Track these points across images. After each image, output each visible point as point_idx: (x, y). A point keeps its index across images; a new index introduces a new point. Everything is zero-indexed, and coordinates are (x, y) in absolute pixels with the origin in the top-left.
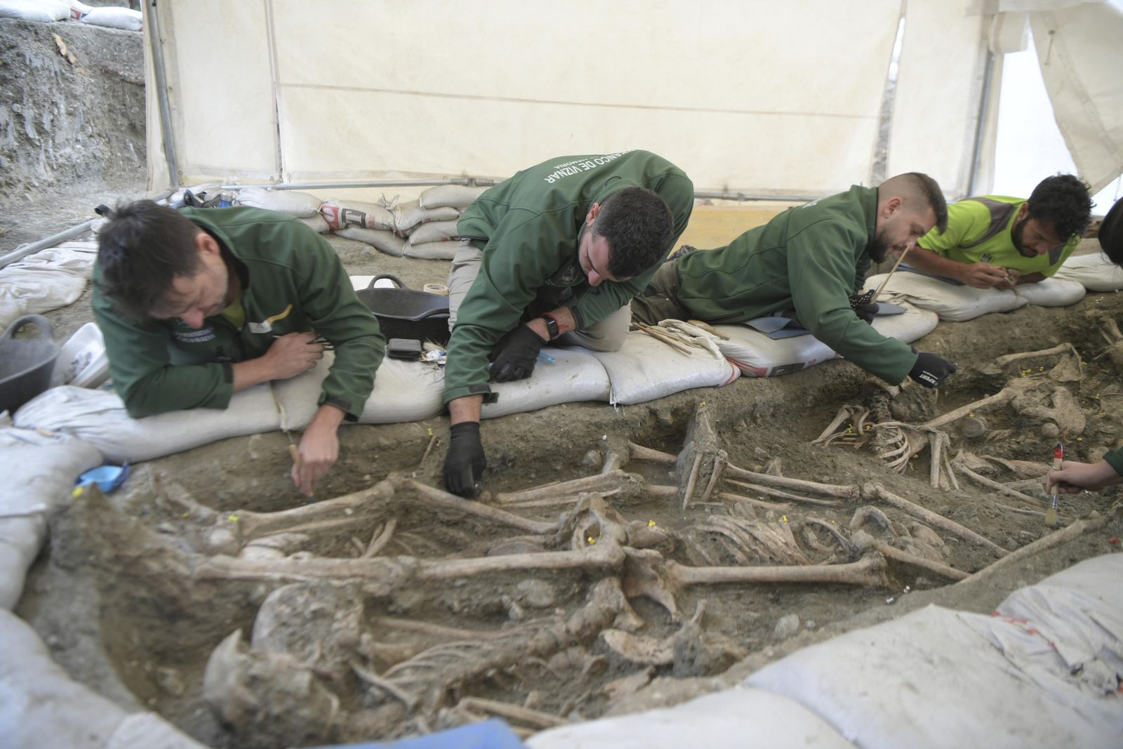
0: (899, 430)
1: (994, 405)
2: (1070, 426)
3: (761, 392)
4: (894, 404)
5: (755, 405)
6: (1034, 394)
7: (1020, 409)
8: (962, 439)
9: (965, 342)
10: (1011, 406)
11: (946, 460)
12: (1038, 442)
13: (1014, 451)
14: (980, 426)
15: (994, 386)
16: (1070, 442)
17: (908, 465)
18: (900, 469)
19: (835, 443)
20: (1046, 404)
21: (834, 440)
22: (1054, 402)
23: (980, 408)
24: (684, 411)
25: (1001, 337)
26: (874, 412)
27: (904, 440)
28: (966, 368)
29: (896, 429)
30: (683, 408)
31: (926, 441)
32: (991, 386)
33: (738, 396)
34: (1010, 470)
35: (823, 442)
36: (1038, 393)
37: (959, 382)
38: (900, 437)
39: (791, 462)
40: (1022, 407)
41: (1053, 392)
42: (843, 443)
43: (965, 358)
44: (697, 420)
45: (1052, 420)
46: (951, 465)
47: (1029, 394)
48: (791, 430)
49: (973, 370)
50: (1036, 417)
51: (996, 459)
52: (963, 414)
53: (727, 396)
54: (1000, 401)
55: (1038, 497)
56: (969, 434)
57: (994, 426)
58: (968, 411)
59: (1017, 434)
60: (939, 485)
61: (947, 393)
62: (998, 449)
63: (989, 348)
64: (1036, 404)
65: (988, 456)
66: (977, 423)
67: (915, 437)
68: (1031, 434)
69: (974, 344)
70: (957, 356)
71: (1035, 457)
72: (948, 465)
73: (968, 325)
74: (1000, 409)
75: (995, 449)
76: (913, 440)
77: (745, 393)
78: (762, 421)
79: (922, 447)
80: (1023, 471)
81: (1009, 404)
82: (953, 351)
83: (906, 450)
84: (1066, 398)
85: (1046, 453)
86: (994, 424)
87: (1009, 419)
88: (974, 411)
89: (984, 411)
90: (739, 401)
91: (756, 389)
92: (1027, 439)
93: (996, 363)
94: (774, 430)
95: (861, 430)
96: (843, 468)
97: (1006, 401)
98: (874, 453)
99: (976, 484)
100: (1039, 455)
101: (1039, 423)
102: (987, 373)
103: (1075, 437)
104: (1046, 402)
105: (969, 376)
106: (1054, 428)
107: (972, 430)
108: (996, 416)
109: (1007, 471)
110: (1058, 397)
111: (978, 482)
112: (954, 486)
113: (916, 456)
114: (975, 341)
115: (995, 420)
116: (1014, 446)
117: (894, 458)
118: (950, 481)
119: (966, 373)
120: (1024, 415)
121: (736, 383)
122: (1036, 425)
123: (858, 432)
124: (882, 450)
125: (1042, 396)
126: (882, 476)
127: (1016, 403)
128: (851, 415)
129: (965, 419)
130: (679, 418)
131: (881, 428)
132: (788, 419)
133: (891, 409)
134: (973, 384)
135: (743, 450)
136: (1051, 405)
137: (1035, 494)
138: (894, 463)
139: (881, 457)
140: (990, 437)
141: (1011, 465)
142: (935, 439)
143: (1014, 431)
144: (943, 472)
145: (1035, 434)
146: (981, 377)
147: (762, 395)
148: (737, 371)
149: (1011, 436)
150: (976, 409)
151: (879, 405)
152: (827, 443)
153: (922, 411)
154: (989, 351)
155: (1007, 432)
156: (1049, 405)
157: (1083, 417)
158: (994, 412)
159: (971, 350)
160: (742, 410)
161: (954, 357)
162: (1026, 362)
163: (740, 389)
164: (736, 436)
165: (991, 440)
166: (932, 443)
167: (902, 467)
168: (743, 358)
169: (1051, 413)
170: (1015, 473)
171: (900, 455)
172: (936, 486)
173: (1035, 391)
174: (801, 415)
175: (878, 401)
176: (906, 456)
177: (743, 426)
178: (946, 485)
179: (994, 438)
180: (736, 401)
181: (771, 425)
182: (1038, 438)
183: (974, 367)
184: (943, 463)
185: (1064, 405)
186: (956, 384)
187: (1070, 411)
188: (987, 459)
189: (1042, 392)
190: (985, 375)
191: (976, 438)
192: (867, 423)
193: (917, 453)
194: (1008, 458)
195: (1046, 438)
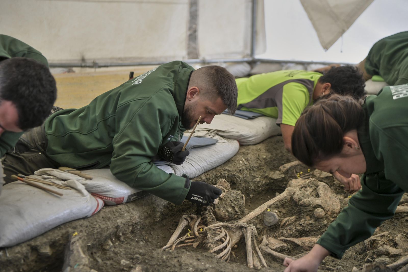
0: (222, 229)
1: (282, 200)
2: (331, 208)
3: (121, 216)
4: (217, 210)
5: (118, 227)
6: (306, 189)
7: (299, 201)
8: (265, 228)
9: (258, 159)
10: (293, 200)
11: (256, 245)
12: (313, 222)
13: (298, 231)
14: (275, 217)
15: (281, 187)
16: (332, 219)
17: (231, 254)
18: (226, 258)
19: (179, 246)
20: (315, 196)
21: (179, 244)
22: (319, 193)
23: (273, 204)
24: (61, 242)
25: (281, 152)
26: (204, 218)
27: (226, 235)
28: (262, 176)
29: (220, 229)
30: (59, 240)
31: (241, 234)
32: (279, 186)
33: (104, 222)
34: (299, 246)
35: (171, 246)
36: (308, 188)
37: (258, 187)
38: (223, 234)
39: (149, 267)
40: (300, 199)
41: (317, 186)
42: (185, 245)
43: (260, 169)
44: (71, 249)
45: (319, 206)
46: (260, 249)
47: (303, 190)
48: (147, 241)
49: (266, 177)
50: (309, 205)
51: (288, 239)
52: (263, 210)
53: (95, 223)
54: (285, 197)
56: (269, 223)
57: (284, 215)
58: (266, 207)
59: (298, 219)
60: (254, 266)
61: (251, 195)
62: (289, 231)
63: (274, 160)
64: (308, 196)
65: (283, 238)
66: (272, 215)
67: (233, 232)
68: (308, 218)
69: (265, 159)
70: (255, 169)
71: (313, 233)
72: (257, 249)
73: (259, 146)
74: (286, 203)
75: (287, 232)
76: (232, 234)
77: (109, 219)
78: (124, 238)
79: (239, 238)
80: (307, 245)
81: (292, 198)
82: (252, 166)
83: (228, 243)
84: (326, 189)
85: (319, 229)
86: (284, 214)
87: (293, 208)
88: (270, 207)
89: (276, 206)
90: (104, 226)
91: (117, 214)
92: (306, 221)
93: (280, 170)
94: (134, 243)
95: (196, 233)
96: (186, 265)
97: (289, 197)
98: (207, 249)
99: (278, 260)
100: (315, 231)
101: (312, 209)
102: (275, 178)
103: (336, 215)
104: (314, 194)
105: (264, 182)
106: (322, 211)
107: (270, 220)
108: (284, 208)
109: (296, 246)
110: (321, 189)
111: (279, 258)
112: (263, 264)
113: (236, 246)
114: (265, 157)
115: (284, 211)
116: (299, 228)
117: (221, 250)
118: (260, 261)
119: (262, 180)
120: (301, 205)
121: (101, 212)
122: (310, 211)
123: (195, 235)
124: (212, 246)
125: (311, 190)
126: (214, 266)
127: (296, 197)
128: (189, 223)
129: (264, 213)
130: (57, 248)
131: (210, 229)
132: (144, 233)
133: (215, 214)
134: (267, 187)
135: (111, 264)
136: (317, 196)
138: (221, 254)
139: (212, 251)
140: (282, 224)
141: (298, 241)
142: (246, 232)
143: (297, 217)
144: (255, 255)
145: (311, 217)
146: (272, 181)
147: (123, 218)
148: (101, 202)
149: (295, 221)
150: (271, 205)
151: (207, 212)
152: (174, 247)
153: (236, 212)
154: (275, 162)
155: (293, 218)
156: (316, 196)
157: (338, 201)
158: (283, 206)
159: (263, 163)
160: (108, 232)
161: (253, 170)
162: (299, 167)
163: (104, 216)
164: (105, 254)
165: (283, 225)
166: (245, 235)
167: (227, 256)
168: (104, 192)
169: (318, 201)
170: (302, 247)
171: (225, 248)
172: (252, 267)
173: (306, 187)
174: (153, 229)
175: (206, 210)
176: (229, 247)
177: (109, 245)
178: (258, 264)
179: (285, 223)
180: (103, 226)
181: (132, 240)
182: (313, 220)
183: (266, 175)
184: (254, 248)
185: (325, 195)
186: (257, 188)
187: (330, 198)
188: (282, 240)
189: (311, 187)
190: (275, 179)
191: (274, 225)
192: (200, 227)
193: (236, 244)
194: (296, 237)
195: (318, 219)
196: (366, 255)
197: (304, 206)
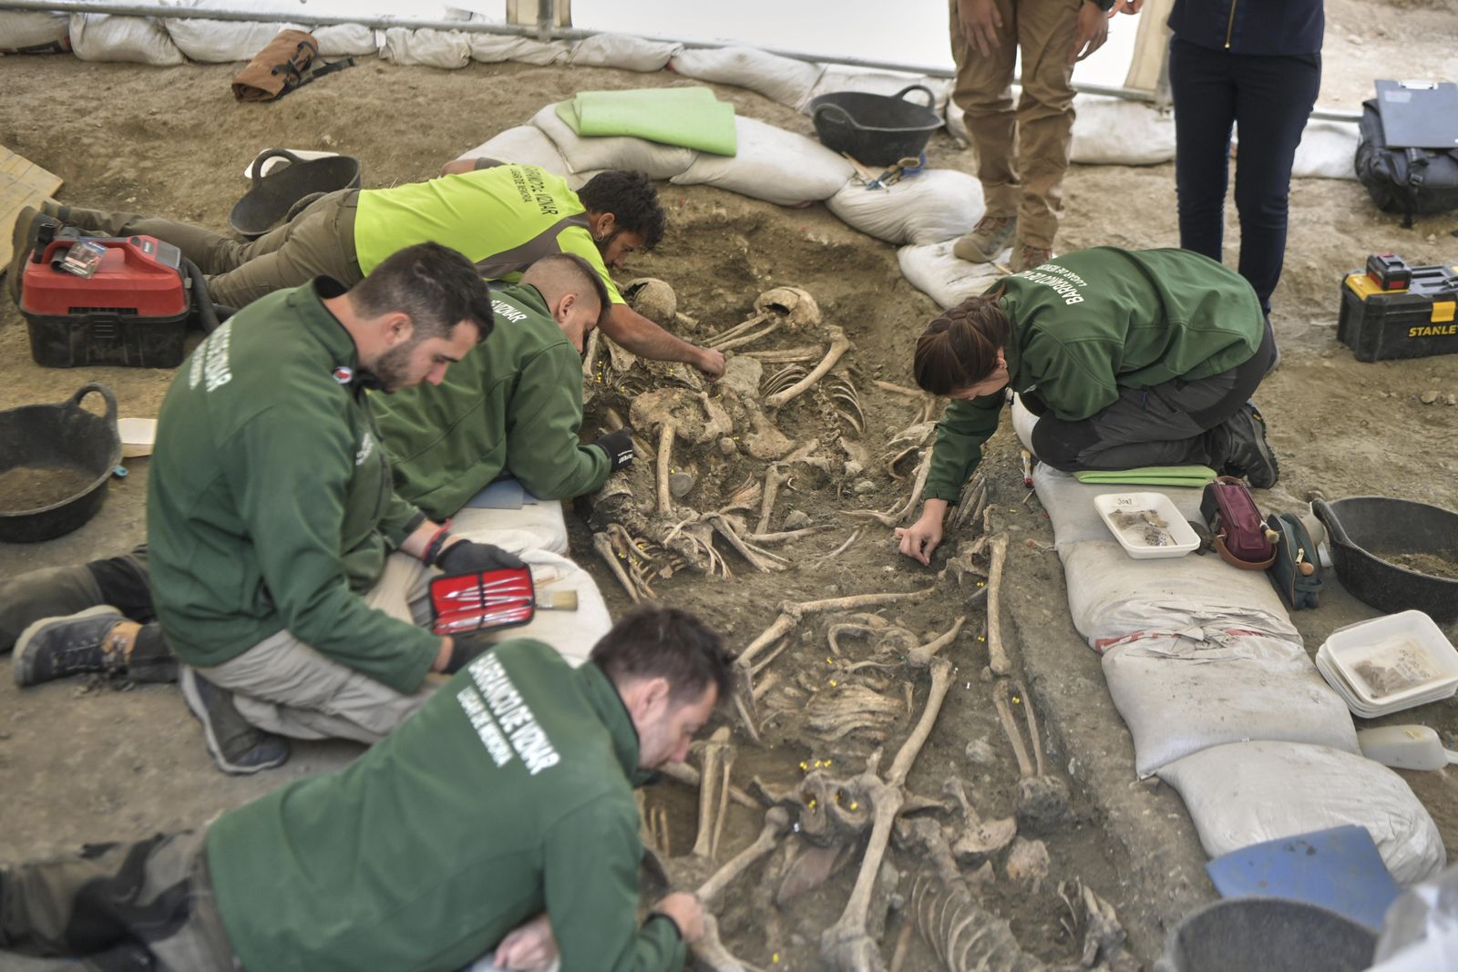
1: (672, 446)
4: (640, 506)
6: (683, 412)
7: (694, 438)
20: (701, 419)
22: (709, 414)
23: (668, 457)
27: (698, 541)
31: (712, 529)
36: (686, 409)
38: (695, 540)
40: (693, 435)
45: (720, 434)
47: (677, 414)
50: (707, 439)
52: (666, 475)
54: (672, 438)
55: (807, 526)
56: (682, 492)
58: (666, 468)
60: (771, 568)
66: (678, 476)
67: (697, 531)
68: (713, 459)
88: (669, 466)
92: (717, 466)
95: (642, 554)
98: (703, 572)
101: (715, 444)
106: (732, 442)
110: (709, 405)
117: (719, 568)
118: (771, 557)
120: (703, 443)
122: (715, 448)
124: (702, 565)
125: (693, 411)
127: (684, 432)
128: (612, 543)
129: (670, 479)
131: (674, 541)
136: (709, 418)
137: (804, 524)
139: (712, 572)
141: (741, 504)
142: (721, 523)
143: (696, 463)
145: (716, 457)
150: (668, 460)
155: (693, 469)
166: (720, 528)
169: (713, 428)
172: (768, 570)
173: (682, 409)
175: (625, 511)
178: (772, 564)
182: (724, 461)
189: (688, 406)
191: (689, 493)
192: (635, 542)
194: (732, 498)
195: (727, 457)
196: (834, 488)
197: (706, 443)
